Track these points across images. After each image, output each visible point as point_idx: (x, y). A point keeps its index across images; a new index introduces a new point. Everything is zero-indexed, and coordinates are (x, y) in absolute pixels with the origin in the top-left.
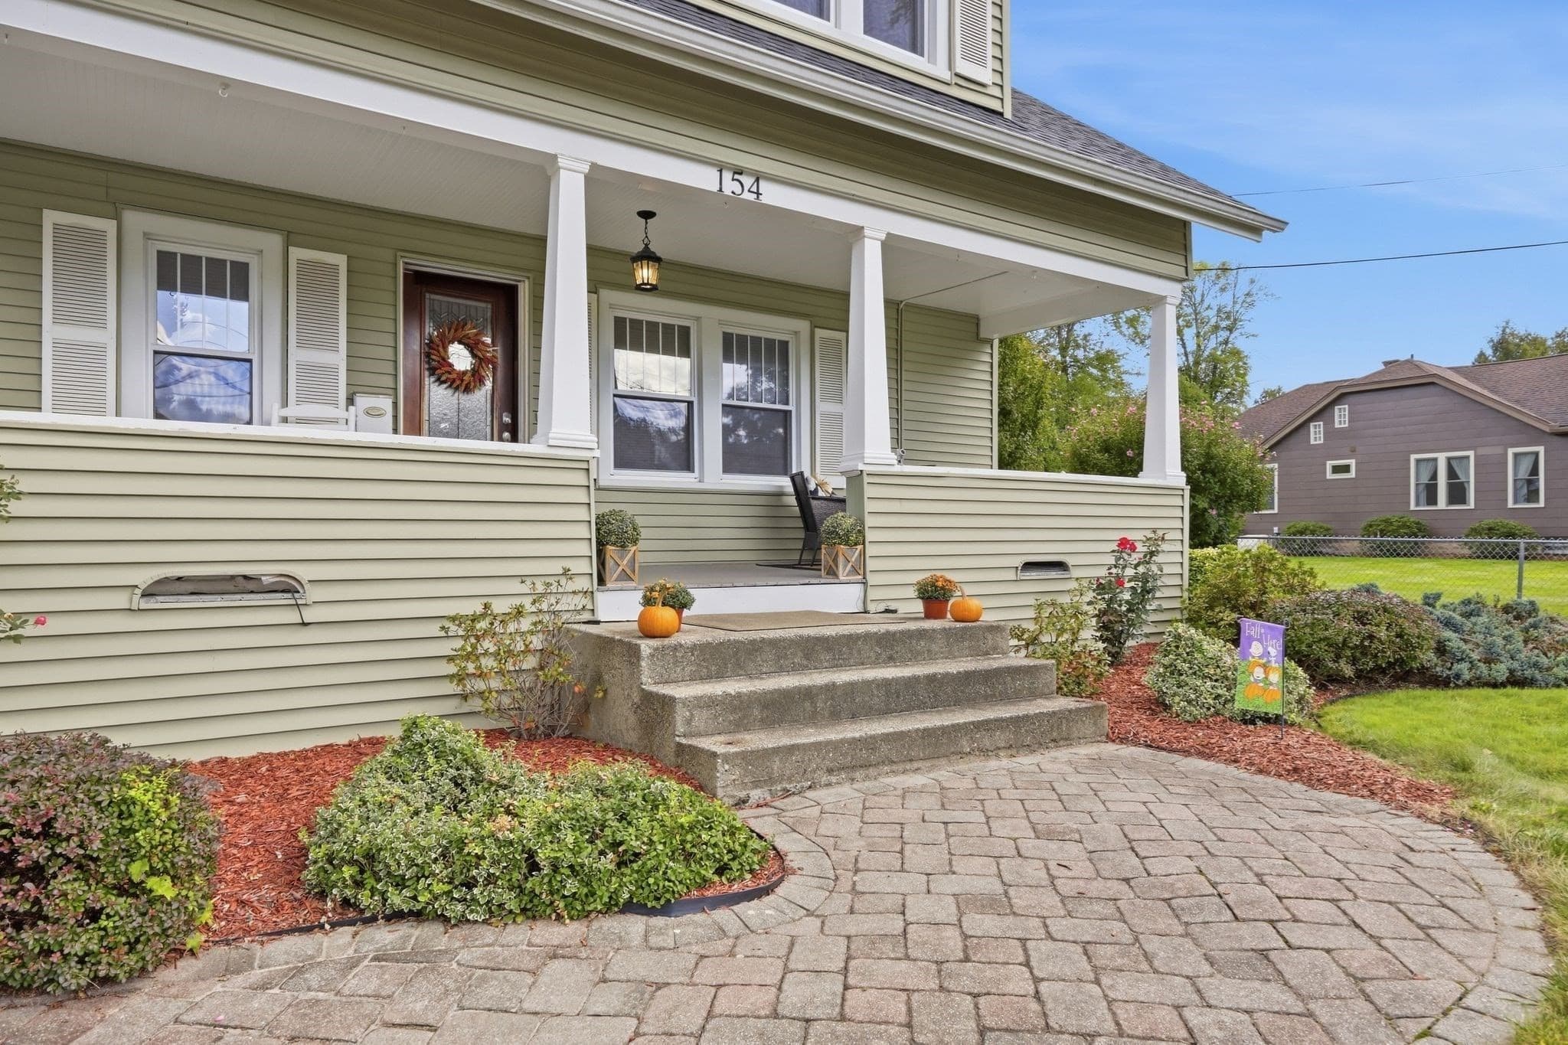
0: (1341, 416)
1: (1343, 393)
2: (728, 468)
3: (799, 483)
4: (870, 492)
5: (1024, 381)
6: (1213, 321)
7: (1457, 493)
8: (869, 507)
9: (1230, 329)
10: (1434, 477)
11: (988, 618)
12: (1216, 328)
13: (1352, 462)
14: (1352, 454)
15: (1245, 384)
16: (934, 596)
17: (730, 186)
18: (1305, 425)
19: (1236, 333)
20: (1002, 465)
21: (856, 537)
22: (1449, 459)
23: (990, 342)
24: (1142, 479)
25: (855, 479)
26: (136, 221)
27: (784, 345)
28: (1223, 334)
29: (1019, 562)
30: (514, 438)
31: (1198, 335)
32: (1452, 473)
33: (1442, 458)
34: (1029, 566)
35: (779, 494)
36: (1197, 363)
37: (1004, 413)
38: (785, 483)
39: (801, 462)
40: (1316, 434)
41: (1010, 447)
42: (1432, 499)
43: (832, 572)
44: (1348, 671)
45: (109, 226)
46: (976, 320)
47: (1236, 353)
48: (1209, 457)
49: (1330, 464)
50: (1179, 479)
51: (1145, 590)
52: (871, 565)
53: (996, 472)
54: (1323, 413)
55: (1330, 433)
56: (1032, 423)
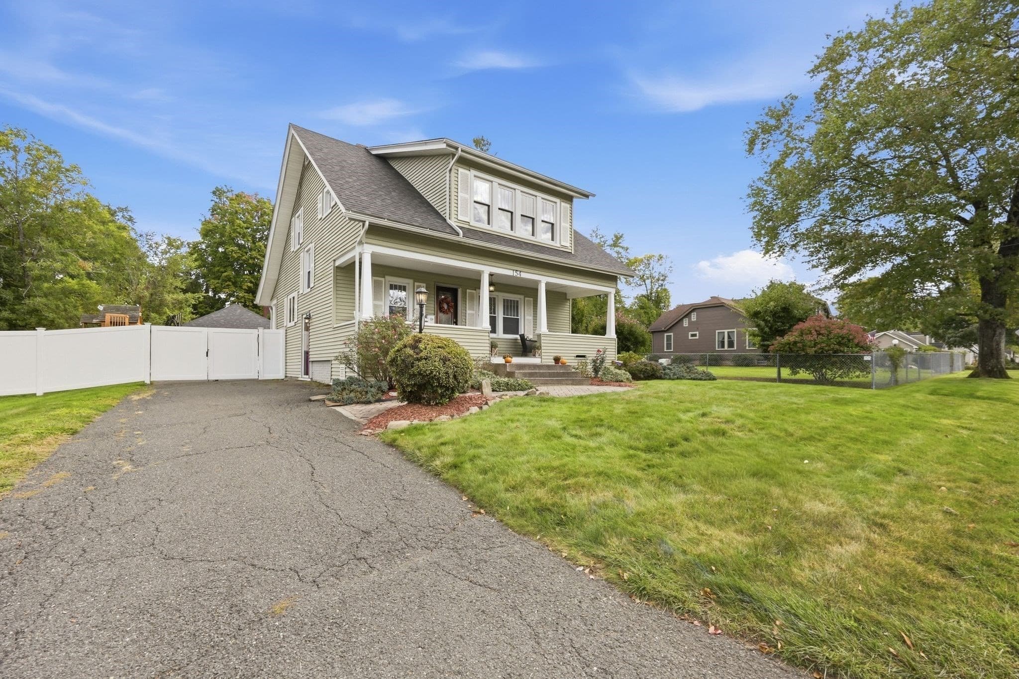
0: (694, 317)
1: (695, 308)
2: (504, 333)
3: (522, 336)
4: (542, 338)
5: (579, 309)
6: (657, 277)
7: (731, 344)
8: (542, 341)
9: (663, 280)
10: (724, 339)
11: (567, 364)
12: (658, 280)
13: (697, 333)
14: (697, 330)
15: (669, 302)
16: (557, 360)
17: (515, 274)
18: (681, 320)
19: (665, 282)
20: (573, 333)
21: (539, 348)
22: (728, 332)
23: (569, 300)
24: (606, 337)
25: (539, 336)
26: (388, 278)
27: (517, 301)
28: (660, 282)
29: (575, 355)
30: (457, 324)
31: (651, 282)
32: (729, 337)
33: (726, 331)
34: (577, 356)
35: (516, 339)
36: (651, 294)
37: (573, 318)
38: (518, 337)
39: (521, 332)
40: (686, 323)
41: (575, 328)
42: (723, 346)
43: (534, 355)
44: (642, 376)
45: (383, 279)
46: (565, 294)
47: (665, 290)
48: (631, 331)
49: (690, 333)
50: (614, 336)
51: (602, 361)
52: (543, 354)
53: (571, 334)
54: (688, 315)
55: (690, 322)
56: (581, 321)
